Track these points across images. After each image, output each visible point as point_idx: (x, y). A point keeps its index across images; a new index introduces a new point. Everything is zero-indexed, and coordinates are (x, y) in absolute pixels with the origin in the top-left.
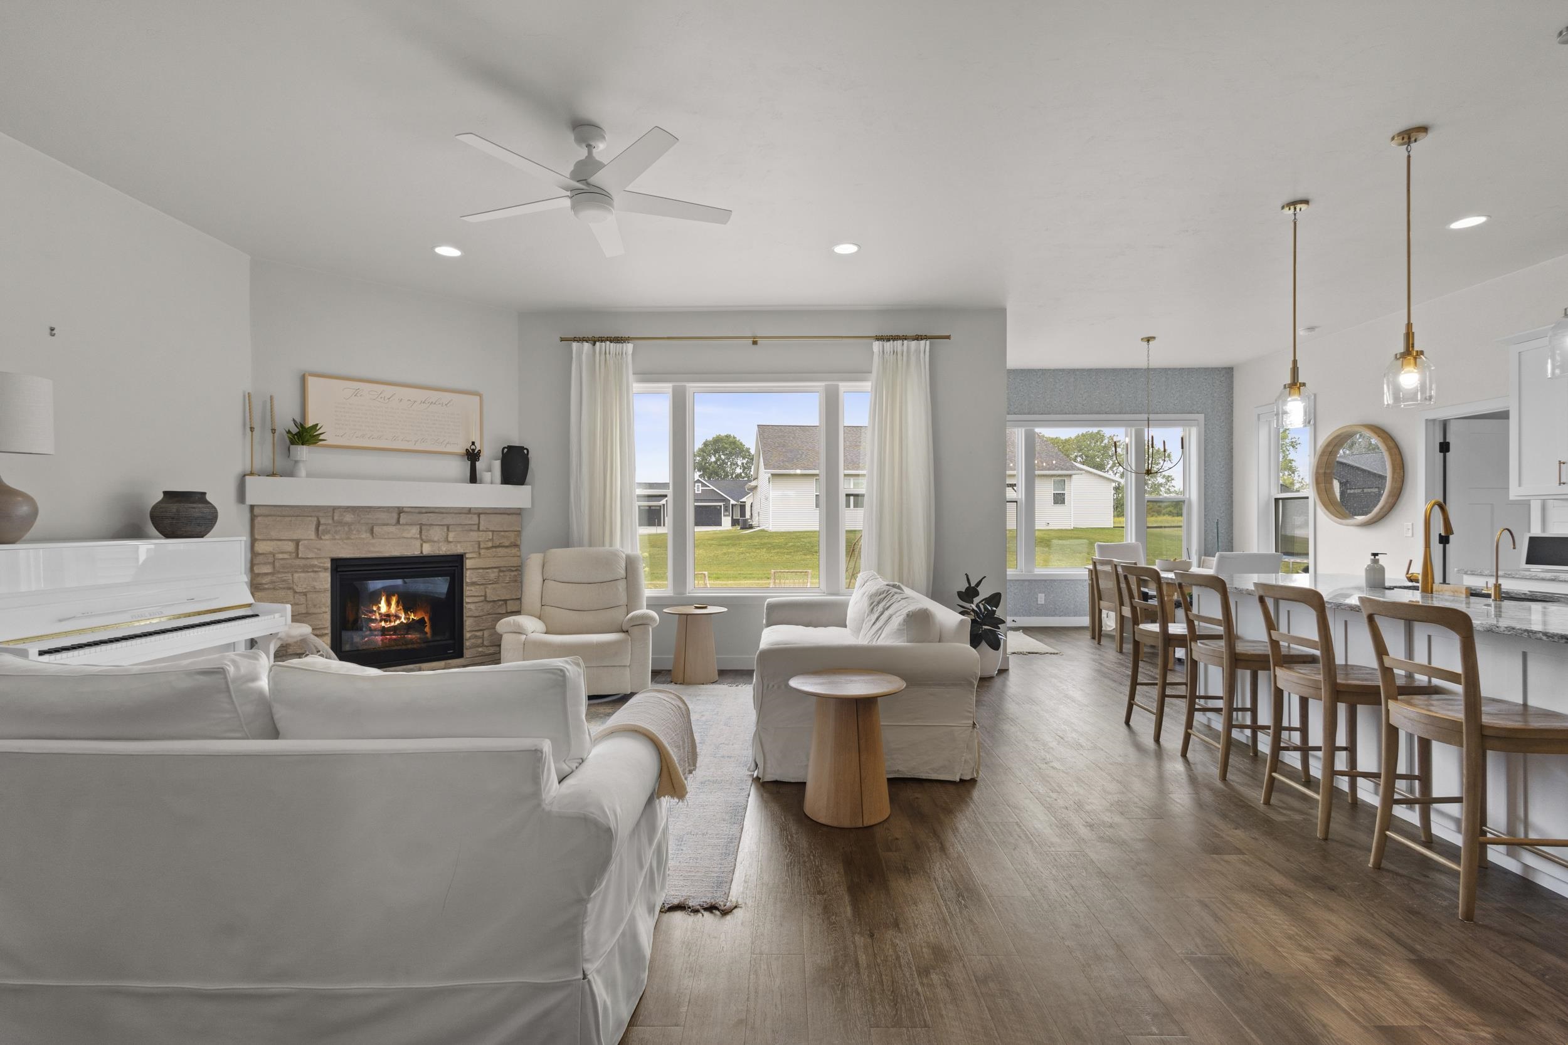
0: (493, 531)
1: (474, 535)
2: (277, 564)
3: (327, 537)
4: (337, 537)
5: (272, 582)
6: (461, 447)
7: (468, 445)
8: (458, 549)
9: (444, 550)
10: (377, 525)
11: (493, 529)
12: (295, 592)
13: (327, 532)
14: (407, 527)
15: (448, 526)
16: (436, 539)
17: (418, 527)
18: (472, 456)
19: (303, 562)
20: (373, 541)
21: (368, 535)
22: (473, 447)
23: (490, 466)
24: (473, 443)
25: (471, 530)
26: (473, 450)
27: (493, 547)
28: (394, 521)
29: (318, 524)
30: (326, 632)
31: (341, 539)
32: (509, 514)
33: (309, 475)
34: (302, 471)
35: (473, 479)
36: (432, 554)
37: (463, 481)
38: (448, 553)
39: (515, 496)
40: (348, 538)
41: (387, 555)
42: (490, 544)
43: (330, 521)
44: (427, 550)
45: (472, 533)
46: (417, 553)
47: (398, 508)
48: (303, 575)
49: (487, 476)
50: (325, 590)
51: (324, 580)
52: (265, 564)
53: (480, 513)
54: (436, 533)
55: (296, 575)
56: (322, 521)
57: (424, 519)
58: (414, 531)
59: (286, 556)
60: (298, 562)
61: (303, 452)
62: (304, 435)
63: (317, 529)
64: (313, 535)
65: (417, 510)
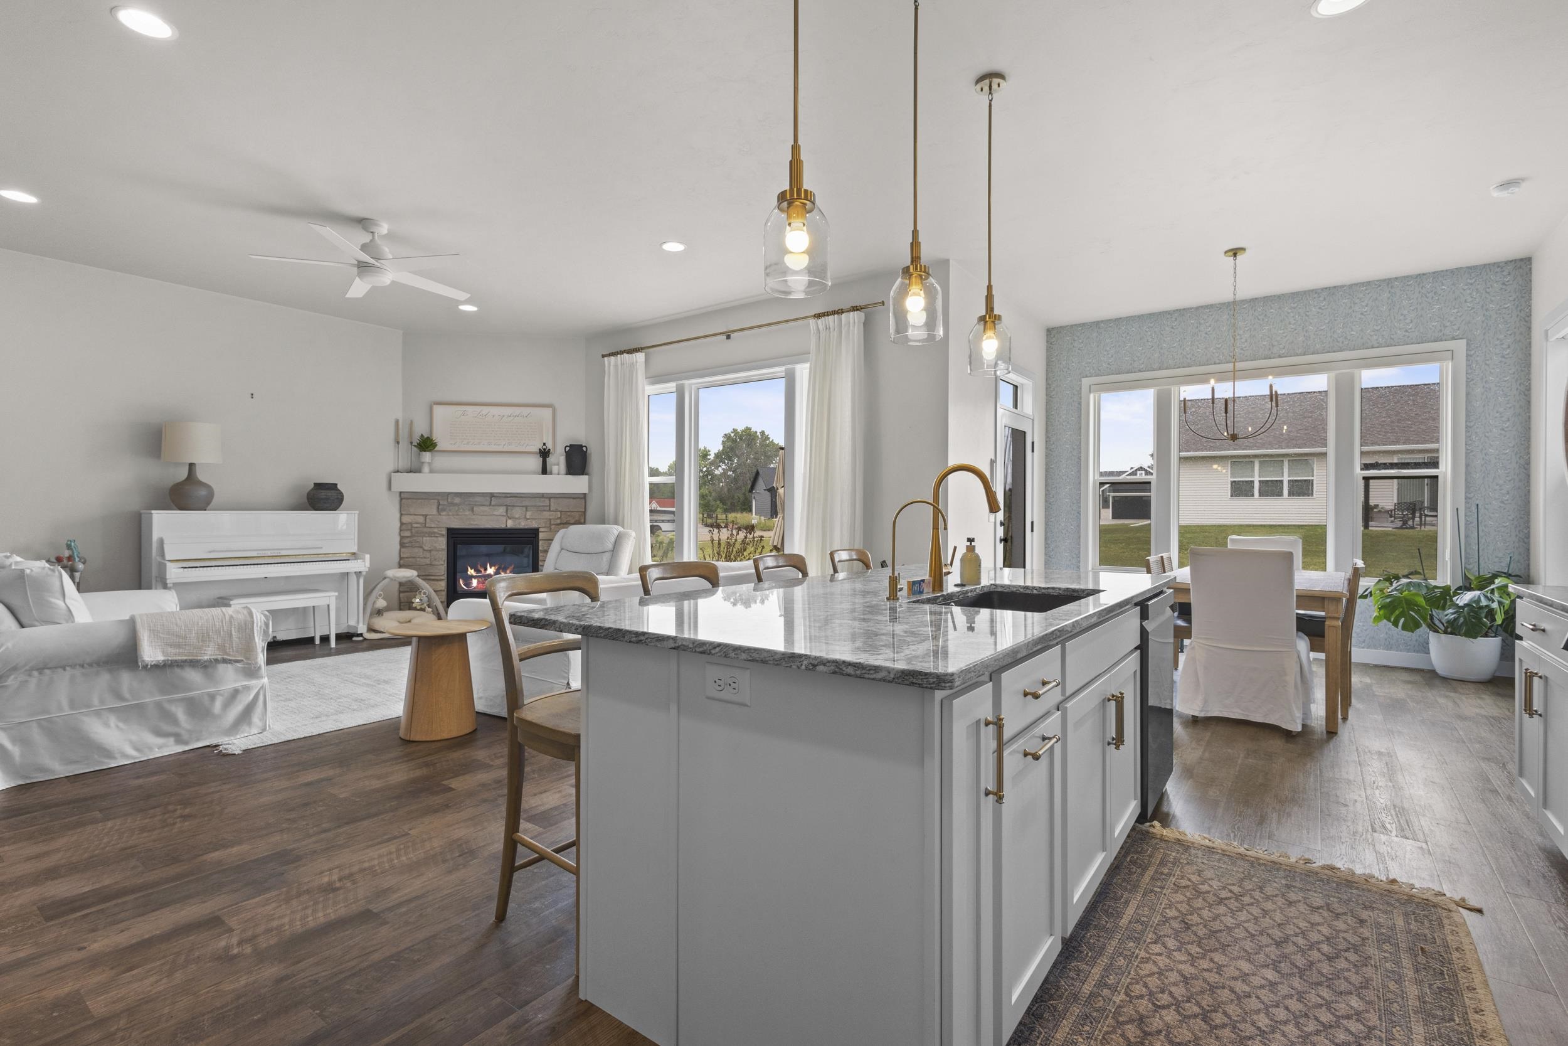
0: (561, 512)
1: (546, 514)
2: (413, 531)
3: (444, 513)
4: (450, 514)
5: (411, 542)
6: (536, 446)
7: (540, 446)
8: (534, 525)
9: (523, 525)
10: (476, 505)
11: (560, 509)
12: (424, 550)
13: (444, 510)
14: (496, 507)
15: (526, 507)
16: (517, 516)
17: (505, 507)
18: (544, 454)
19: (429, 530)
20: (474, 517)
21: (470, 512)
22: (544, 447)
23: (558, 461)
24: (544, 444)
25: (544, 511)
26: (545, 449)
27: (561, 524)
28: (488, 503)
29: (439, 504)
30: (442, 578)
31: (453, 515)
32: (574, 498)
33: (431, 471)
34: (426, 469)
35: (544, 471)
36: (514, 527)
37: (535, 473)
38: (526, 527)
39: (578, 484)
40: (458, 515)
41: (482, 527)
42: (559, 521)
43: (446, 503)
44: (510, 524)
45: (545, 513)
46: (503, 526)
47: (491, 493)
48: (428, 538)
49: (555, 469)
50: (443, 550)
51: (442, 543)
52: (407, 530)
53: (550, 497)
54: (517, 512)
55: (424, 538)
56: (441, 502)
57: (509, 501)
58: (502, 510)
59: (418, 525)
60: (425, 530)
61: (427, 456)
62: (426, 444)
63: (438, 508)
64: (435, 512)
65: (504, 495)
